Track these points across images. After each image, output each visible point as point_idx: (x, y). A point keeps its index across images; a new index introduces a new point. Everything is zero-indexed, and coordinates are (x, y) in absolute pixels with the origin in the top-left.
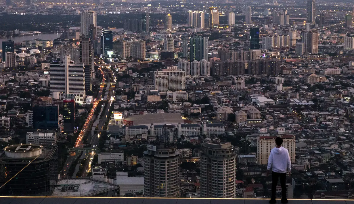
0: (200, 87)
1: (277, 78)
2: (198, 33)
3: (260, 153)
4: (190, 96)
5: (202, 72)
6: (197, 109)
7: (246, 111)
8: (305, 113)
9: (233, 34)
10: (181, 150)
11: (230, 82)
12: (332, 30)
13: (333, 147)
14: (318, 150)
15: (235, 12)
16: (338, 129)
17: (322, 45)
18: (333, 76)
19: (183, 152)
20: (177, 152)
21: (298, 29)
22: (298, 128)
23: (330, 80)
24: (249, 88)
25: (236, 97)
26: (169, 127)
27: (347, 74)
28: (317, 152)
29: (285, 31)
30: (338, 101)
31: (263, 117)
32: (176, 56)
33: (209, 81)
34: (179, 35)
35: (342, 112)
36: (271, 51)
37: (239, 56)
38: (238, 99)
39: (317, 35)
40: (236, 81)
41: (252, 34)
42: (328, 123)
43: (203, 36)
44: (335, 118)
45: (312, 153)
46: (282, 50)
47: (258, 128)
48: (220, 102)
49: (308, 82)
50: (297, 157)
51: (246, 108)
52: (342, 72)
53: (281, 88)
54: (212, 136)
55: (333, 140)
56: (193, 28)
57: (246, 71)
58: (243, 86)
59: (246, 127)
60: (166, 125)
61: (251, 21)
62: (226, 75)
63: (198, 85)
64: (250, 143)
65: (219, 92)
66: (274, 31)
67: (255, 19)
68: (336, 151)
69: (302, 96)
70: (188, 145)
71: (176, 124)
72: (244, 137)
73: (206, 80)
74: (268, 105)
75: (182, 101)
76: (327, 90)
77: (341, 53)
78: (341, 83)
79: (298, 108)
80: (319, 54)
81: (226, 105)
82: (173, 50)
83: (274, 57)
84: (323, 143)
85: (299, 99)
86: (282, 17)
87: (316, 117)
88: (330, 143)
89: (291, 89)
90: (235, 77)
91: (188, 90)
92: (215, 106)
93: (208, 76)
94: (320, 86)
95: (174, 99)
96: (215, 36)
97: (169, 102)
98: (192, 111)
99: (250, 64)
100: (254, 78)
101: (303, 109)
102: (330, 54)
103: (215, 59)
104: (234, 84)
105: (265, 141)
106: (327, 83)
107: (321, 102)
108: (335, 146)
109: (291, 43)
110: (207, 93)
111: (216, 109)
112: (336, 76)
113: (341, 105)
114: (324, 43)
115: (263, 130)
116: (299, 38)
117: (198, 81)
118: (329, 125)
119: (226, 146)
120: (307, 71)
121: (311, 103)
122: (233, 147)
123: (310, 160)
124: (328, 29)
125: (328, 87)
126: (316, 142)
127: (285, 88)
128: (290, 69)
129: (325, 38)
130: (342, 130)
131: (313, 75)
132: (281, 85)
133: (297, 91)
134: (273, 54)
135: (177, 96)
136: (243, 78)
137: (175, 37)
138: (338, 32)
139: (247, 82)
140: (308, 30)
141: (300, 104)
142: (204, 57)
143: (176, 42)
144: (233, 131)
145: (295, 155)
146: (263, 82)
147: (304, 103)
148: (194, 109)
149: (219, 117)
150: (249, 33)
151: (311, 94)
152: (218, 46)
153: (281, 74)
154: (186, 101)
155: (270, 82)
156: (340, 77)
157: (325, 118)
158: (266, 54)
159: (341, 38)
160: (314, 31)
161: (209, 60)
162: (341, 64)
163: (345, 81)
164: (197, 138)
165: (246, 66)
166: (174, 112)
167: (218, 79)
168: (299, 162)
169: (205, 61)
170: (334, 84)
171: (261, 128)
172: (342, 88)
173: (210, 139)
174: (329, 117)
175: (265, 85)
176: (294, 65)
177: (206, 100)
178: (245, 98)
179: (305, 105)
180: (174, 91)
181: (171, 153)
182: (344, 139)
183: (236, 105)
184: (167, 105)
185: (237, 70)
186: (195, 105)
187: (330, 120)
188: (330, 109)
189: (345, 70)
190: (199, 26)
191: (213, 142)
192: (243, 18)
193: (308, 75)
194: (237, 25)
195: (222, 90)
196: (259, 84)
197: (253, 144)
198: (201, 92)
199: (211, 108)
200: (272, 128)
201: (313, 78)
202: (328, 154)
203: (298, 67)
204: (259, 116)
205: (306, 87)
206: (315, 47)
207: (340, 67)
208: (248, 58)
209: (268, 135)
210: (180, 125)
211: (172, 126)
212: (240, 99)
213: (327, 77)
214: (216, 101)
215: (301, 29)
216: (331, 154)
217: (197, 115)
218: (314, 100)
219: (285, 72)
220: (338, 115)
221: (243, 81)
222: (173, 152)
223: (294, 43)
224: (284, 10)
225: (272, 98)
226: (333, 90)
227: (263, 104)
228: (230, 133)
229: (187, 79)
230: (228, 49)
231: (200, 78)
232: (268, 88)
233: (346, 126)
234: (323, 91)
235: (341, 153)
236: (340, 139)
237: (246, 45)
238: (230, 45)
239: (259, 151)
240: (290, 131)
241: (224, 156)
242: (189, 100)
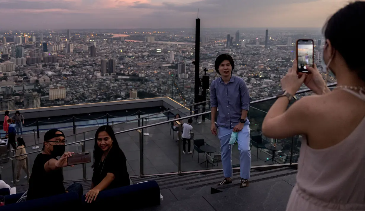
0: (21, 69)
1: (56, 64)
2: (19, 46)
3: (50, 95)
4: (17, 73)
5: (22, 62)
6: (21, 78)
7: (43, 78)
8: (69, 77)
9: (35, 45)
10: (15, 97)
11: (35, 66)
12: (78, 42)
13: (81, 90)
14: (75, 92)
15: (35, 36)
16: (82, 83)
17: (74, 49)
18: (80, 61)
19: (16, 98)
20: (13, 98)
21: (64, 43)
22: (66, 83)
23: (78, 63)
24: (44, 68)
25: (38, 72)
26: (8, 87)
27: (85, 60)
28: (74, 93)
29: (58, 44)
30: (82, 72)
31: (51, 80)
32: (9, 56)
33: (26, 66)
34: (10, 47)
35: (84, 76)
36: (52, 52)
37: (39, 55)
38: (39, 73)
39: (72, 45)
40: (38, 66)
41: (44, 46)
42: (79, 81)
43: (22, 47)
44: (81, 78)
45: (73, 93)
46: (57, 51)
47: (49, 85)
48: (31, 75)
49: (69, 65)
50: (66, 96)
51: (43, 77)
52: (83, 60)
53: (58, 68)
54: (29, 90)
55: (81, 87)
56: (16, 43)
57: (42, 62)
58: (41, 68)
59: (43, 85)
60: (7, 87)
61: (43, 40)
62: (33, 64)
63: (20, 68)
64: (45, 92)
65: (31, 71)
66: (53, 44)
67: (45, 39)
68: (82, 92)
69: (67, 70)
70: (18, 95)
71: (11, 86)
72: (43, 89)
73: (24, 66)
74: (52, 75)
75: (14, 76)
76: (77, 67)
77: (82, 52)
78: (83, 64)
79: (66, 76)
80: (73, 53)
81: (34, 76)
82: (7, 53)
83: (54, 55)
84: (77, 89)
85: (66, 72)
86: (57, 38)
87: (74, 79)
88: (80, 89)
89: (62, 68)
90: (37, 64)
91: (16, 70)
92: (29, 77)
93: (25, 64)
94: (74, 66)
95: (10, 75)
96: (27, 47)
97: (8, 76)
98: (19, 80)
99: (44, 58)
100: (45, 64)
101: (67, 76)
102: (78, 53)
103: (28, 57)
104: (37, 67)
105: (52, 90)
106: (77, 65)
107: (76, 72)
108: (82, 90)
109: (61, 49)
110: (25, 72)
111: (30, 78)
112: (81, 62)
113: (83, 73)
114: (75, 48)
115: (51, 86)
116: (64, 47)
117: (20, 66)
118: (79, 82)
119: (36, 93)
120: (68, 60)
121: (71, 73)
122: (38, 94)
123: (72, 96)
124: (76, 42)
125: (78, 66)
126: (74, 89)
127: (60, 68)
128: (61, 60)
129: (75, 46)
130: (84, 83)
131: (71, 62)
132: (58, 66)
133: (65, 68)
134: (53, 54)
135: (11, 74)
136: (41, 64)
137: (8, 48)
138: (81, 43)
139: (43, 66)
140: (68, 43)
141: (67, 74)
142: (23, 56)
143: (9, 50)
144: (38, 87)
145: (65, 95)
146: (50, 65)
147: (68, 73)
148: (19, 79)
149: (31, 82)
150: (42, 45)
151: (71, 69)
152: (29, 51)
153: (57, 62)
154: (15, 76)
155: (53, 65)
156: (83, 62)
157: (77, 79)
158: (51, 54)
159: (82, 46)
160: (70, 43)
161: (25, 57)
162: (83, 56)
163: (84, 64)
164: (22, 91)
165: (42, 59)
166: (10, 81)
167: (30, 65)
168: (67, 97)
169: (23, 58)
170: (80, 65)
171: (50, 85)
172: (84, 66)
173: (28, 91)
174: (78, 79)
175: (51, 67)
176: (63, 58)
177: (25, 75)
178: (42, 73)
179: (69, 74)
180: (9, 71)
181: (10, 98)
182: (85, 87)
183: (39, 76)
184: (7, 78)
185: (38, 61)
186: (20, 77)
187: (79, 80)
188: (79, 75)
189: (85, 59)
190: (19, 43)
191: (29, 92)
192: (39, 39)
193: (69, 62)
194: (37, 42)
195: (32, 70)
196: (48, 66)
197: (47, 92)
198: (22, 71)
199: (27, 78)
200: (55, 84)
201: (71, 63)
202: (79, 93)
203: (65, 59)
204: (49, 80)
205: (68, 67)
206: (71, 50)
207: (82, 58)
208: (43, 55)
209: (54, 87)
210: (13, 86)
211: (10, 87)
212: (40, 73)
213: (77, 62)
214: (29, 75)
215: (65, 43)
216: (80, 93)
217: (21, 81)
218: (72, 72)
219: (59, 61)
220: (82, 77)
221: (41, 66)
222: (11, 98)
223: (62, 48)
224: (57, 35)
225: (54, 72)
226: (79, 67)
227: (51, 75)
228: (37, 88)
229: (15, 66)
230: (33, 52)
231: (21, 65)
232: (53, 68)
233: (86, 81)
234: (76, 68)
235: (84, 92)
236: (83, 87)
237: (41, 50)
238: (34, 50)
239: (50, 94)
240: (63, 85)
241: (34, 98)
242: (17, 75)
